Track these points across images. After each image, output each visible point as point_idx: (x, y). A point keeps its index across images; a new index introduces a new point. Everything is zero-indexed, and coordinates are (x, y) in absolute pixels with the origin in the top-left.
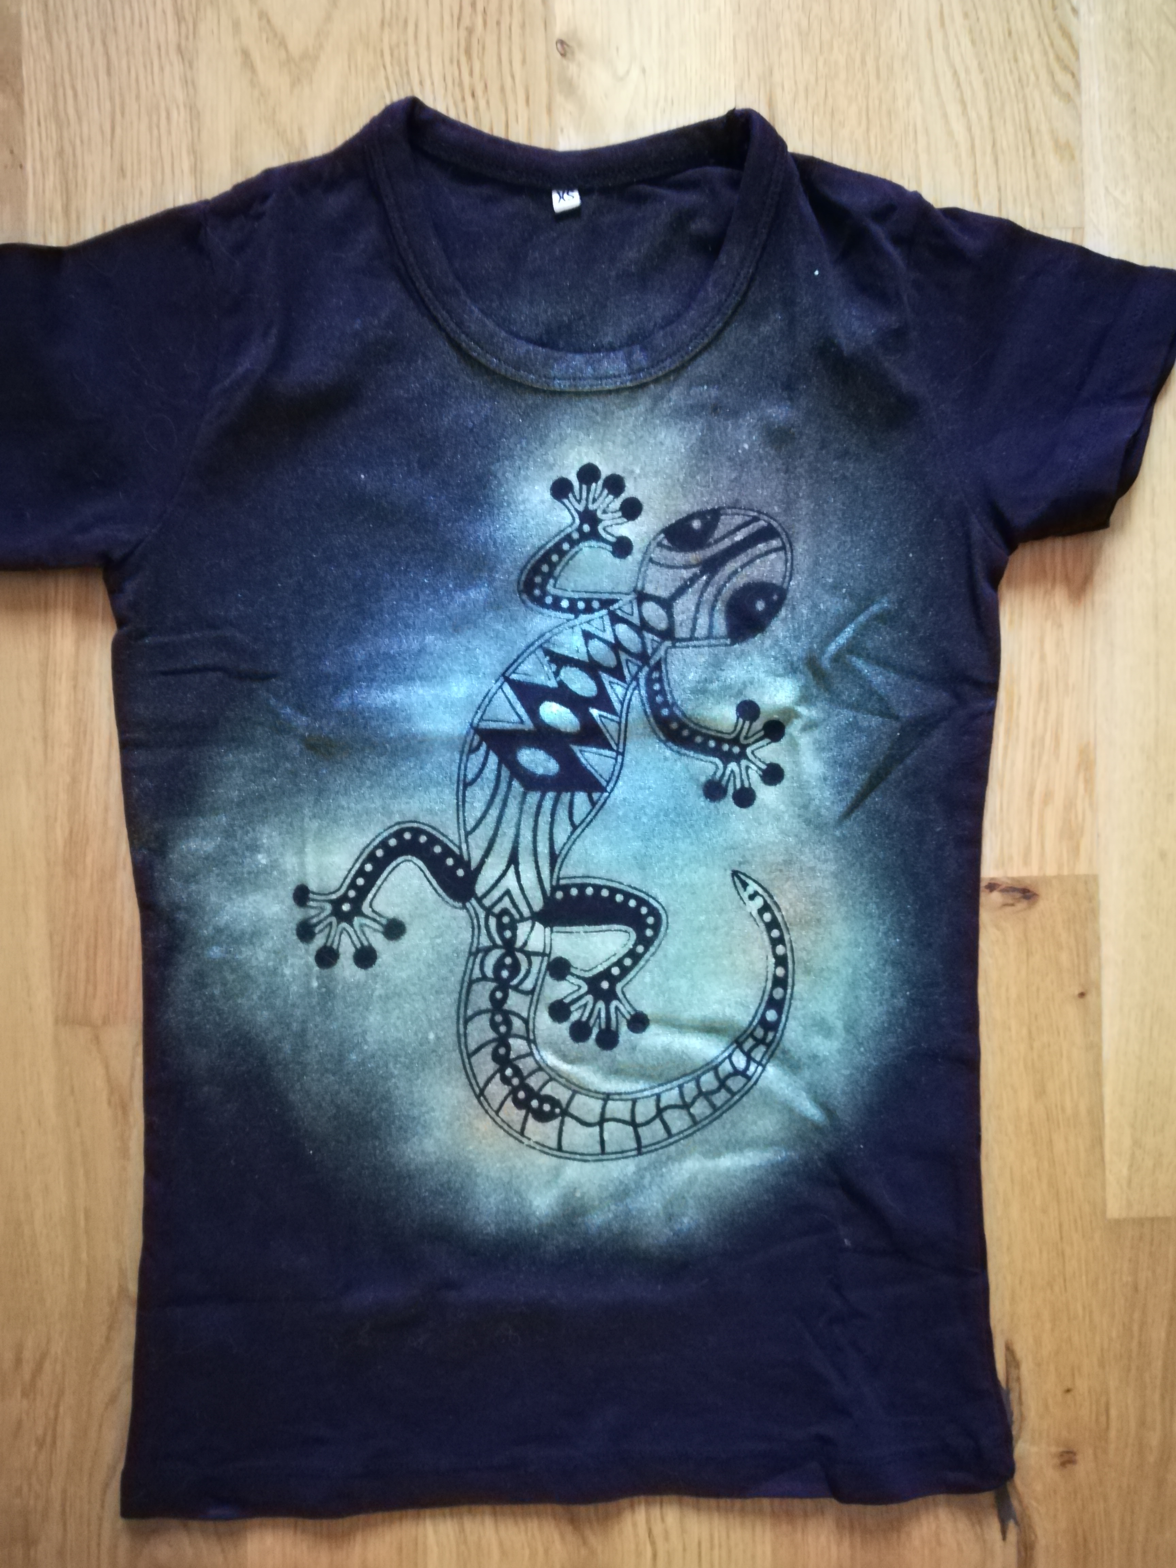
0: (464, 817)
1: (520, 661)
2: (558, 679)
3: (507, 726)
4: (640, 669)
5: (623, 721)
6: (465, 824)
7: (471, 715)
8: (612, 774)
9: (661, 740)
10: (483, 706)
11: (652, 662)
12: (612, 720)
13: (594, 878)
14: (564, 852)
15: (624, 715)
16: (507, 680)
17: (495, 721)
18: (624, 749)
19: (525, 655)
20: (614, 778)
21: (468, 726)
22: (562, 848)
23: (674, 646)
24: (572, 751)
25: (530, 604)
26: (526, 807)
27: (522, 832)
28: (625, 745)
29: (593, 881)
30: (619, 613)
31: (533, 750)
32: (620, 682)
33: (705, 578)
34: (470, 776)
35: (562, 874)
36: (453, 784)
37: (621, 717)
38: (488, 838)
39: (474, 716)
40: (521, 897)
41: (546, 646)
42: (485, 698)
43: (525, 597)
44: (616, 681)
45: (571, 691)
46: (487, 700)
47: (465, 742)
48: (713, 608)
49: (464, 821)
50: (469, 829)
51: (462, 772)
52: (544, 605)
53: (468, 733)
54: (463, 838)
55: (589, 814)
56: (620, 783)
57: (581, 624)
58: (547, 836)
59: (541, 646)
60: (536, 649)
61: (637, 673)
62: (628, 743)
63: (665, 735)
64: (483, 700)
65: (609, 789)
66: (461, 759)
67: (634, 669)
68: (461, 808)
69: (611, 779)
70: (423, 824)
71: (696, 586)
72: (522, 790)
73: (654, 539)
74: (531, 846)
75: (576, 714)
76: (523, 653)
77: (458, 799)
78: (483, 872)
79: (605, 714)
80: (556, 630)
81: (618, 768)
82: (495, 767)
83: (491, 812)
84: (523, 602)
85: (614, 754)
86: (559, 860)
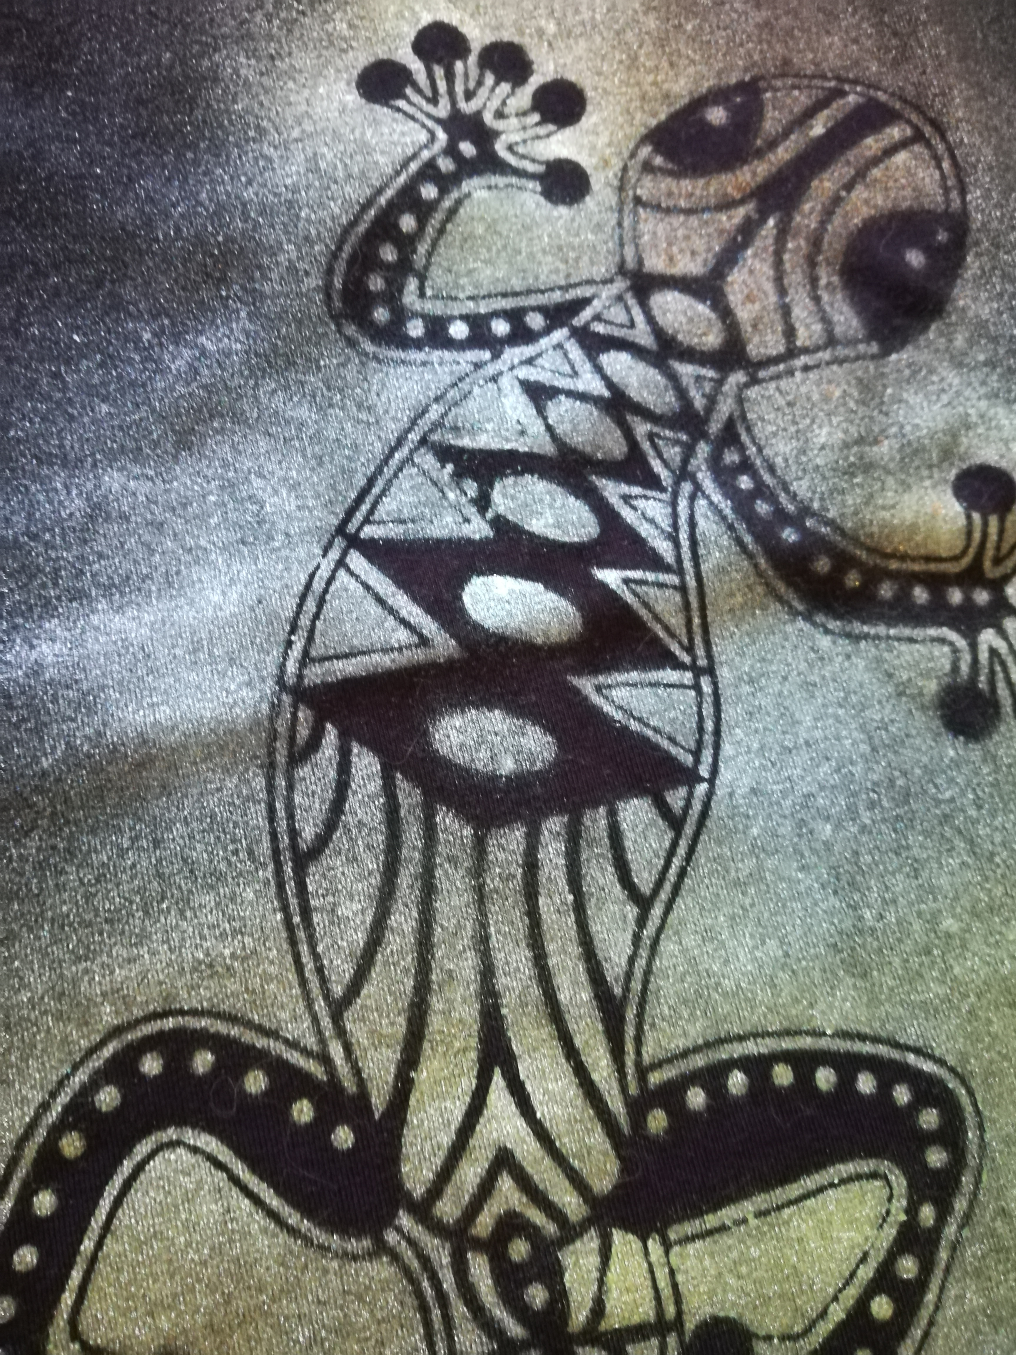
0: (316, 957)
1: (376, 491)
2: (490, 515)
3: (385, 661)
4: (689, 451)
5: (691, 582)
6: (324, 981)
7: (276, 653)
8: (701, 729)
9: (794, 613)
10: (304, 621)
11: (714, 427)
12: (661, 585)
13: (741, 1038)
14: (636, 986)
15: (688, 565)
16: (354, 542)
17: (346, 656)
18: (709, 656)
19: (388, 472)
20: (708, 738)
21: (270, 686)
22: (629, 975)
23: (754, 381)
24: (577, 692)
25: (369, 347)
26: (492, 882)
27: (499, 957)
28: (708, 644)
29: (737, 1050)
30: (600, 328)
31: (473, 713)
32: (649, 493)
33: (771, 222)
34: (308, 832)
35: (649, 1052)
36: (264, 866)
37: (680, 572)
38: (404, 1003)
39: (285, 656)
40: (548, 1161)
41: (435, 437)
42: (303, 598)
43: (351, 330)
44: (636, 490)
45: (531, 535)
46: (311, 605)
47: (273, 735)
48: (814, 281)
49: (320, 970)
50: (338, 990)
51: (283, 825)
52: (405, 343)
53: (275, 708)
54: (326, 1023)
55: (671, 853)
56: (727, 749)
57: (512, 368)
58: (575, 950)
59: (423, 441)
60: (411, 452)
61: (685, 461)
62: (715, 640)
63: (803, 598)
64: (300, 606)
65: (704, 772)
66: (271, 788)
67: (674, 453)
68: (301, 934)
69: (700, 743)
70: (194, 1013)
71: (758, 243)
72: (468, 831)
73: (633, 155)
74: (536, 992)
75: (562, 593)
76: (379, 471)
77: (285, 908)
78: (413, 1119)
79: (636, 574)
80: (453, 394)
81: (708, 710)
82: (375, 786)
83: (393, 921)
84: (352, 343)
85: (688, 677)
86: (630, 1014)
